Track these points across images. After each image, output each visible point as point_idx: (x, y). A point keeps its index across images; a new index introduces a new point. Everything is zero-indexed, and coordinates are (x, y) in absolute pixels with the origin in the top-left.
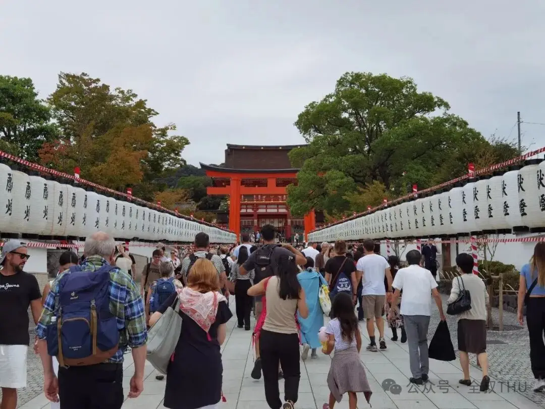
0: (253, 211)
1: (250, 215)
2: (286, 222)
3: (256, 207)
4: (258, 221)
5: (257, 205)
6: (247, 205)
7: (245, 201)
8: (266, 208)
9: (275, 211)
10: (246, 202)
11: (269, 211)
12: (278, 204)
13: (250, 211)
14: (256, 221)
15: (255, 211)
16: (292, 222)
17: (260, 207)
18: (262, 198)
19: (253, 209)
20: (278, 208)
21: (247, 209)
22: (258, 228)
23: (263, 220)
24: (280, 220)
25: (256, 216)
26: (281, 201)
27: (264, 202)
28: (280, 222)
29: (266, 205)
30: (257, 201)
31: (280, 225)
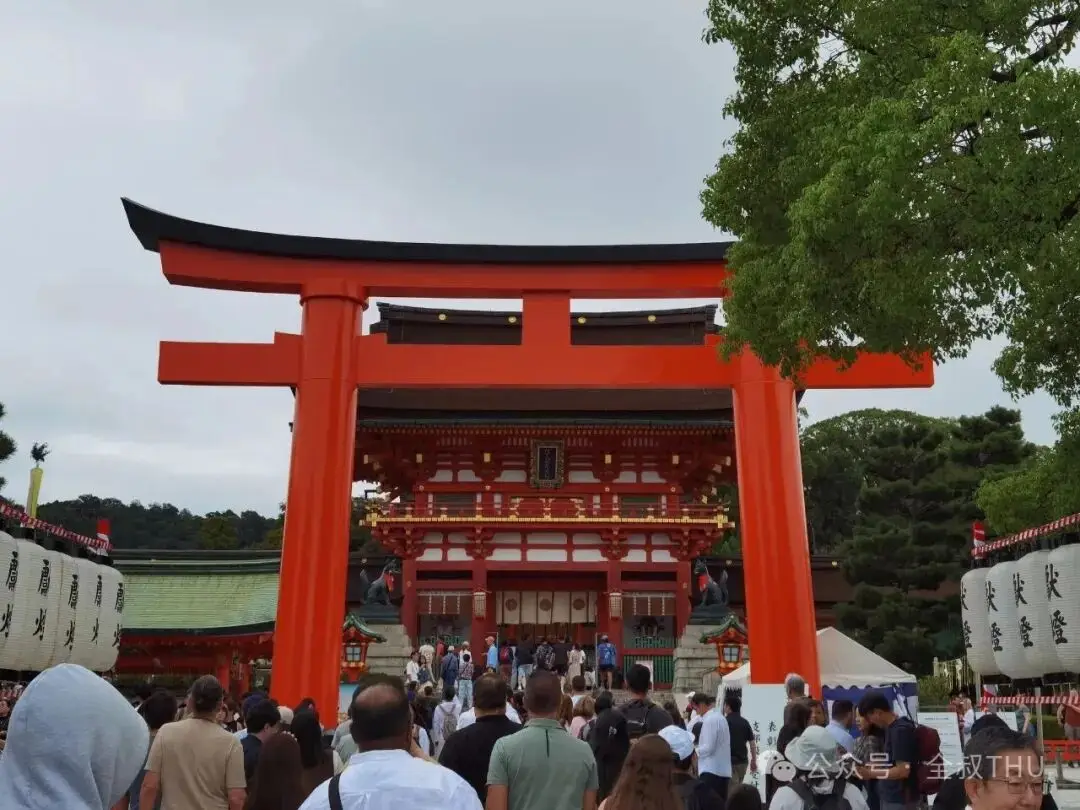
0: (470, 558)
1: (459, 574)
2: (603, 604)
3: (481, 539)
4: (491, 601)
5: (491, 530)
6: (446, 530)
7: (438, 513)
8: (524, 547)
9: (559, 556)
10: (444, 518)
11: (535, 556)
12: (571, 531)
13: (458, 555)
14: (480, 596)
15: (479, 557)
16: (626, 604)
17: (498, 539)
18: (506, 504)
19: (470, 549)
20: (570, 547)
21: (446, 546)
22: (489, 623)
23: (511, 595)
24: (576, 596)
25: (481, 577)
26: (581, 518)
27: (513, 518)
28: (579, 605)
29: (525, 531)
30: (485, 513)
31: (579, 617)
